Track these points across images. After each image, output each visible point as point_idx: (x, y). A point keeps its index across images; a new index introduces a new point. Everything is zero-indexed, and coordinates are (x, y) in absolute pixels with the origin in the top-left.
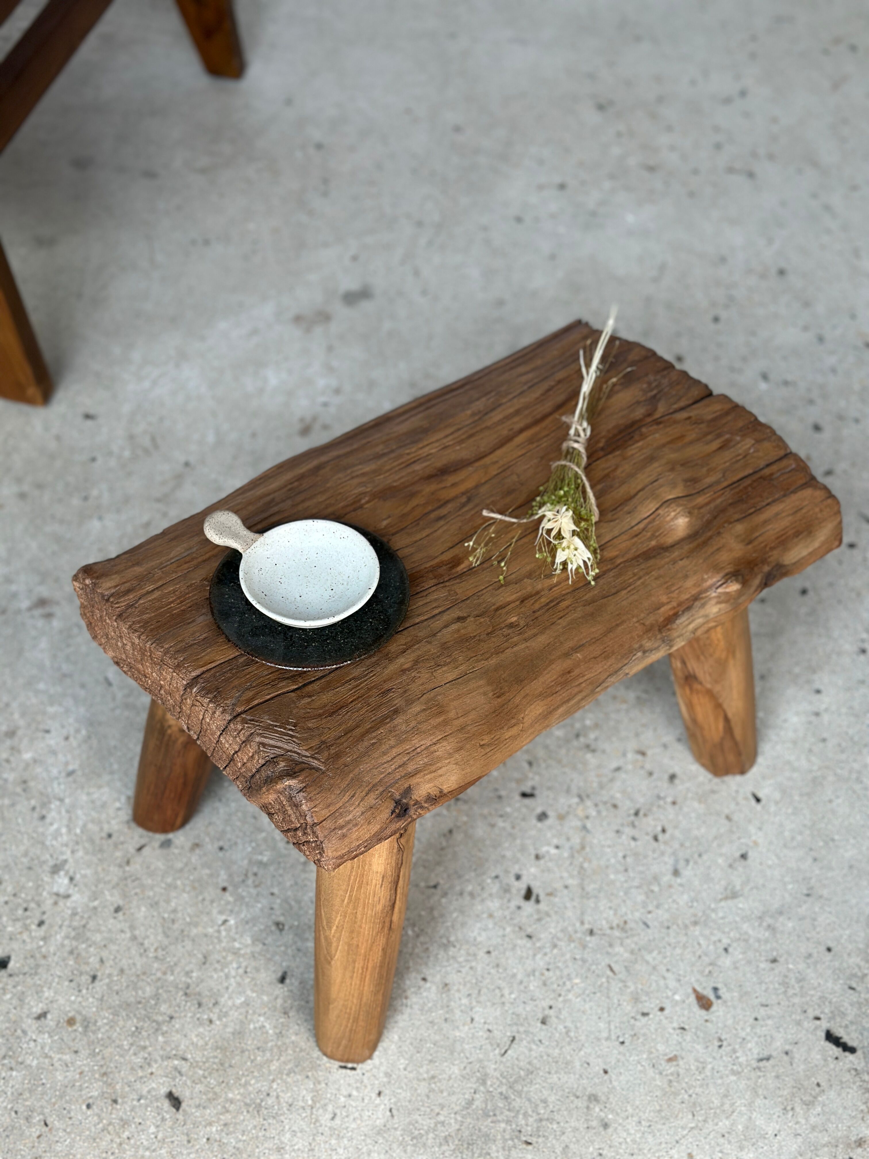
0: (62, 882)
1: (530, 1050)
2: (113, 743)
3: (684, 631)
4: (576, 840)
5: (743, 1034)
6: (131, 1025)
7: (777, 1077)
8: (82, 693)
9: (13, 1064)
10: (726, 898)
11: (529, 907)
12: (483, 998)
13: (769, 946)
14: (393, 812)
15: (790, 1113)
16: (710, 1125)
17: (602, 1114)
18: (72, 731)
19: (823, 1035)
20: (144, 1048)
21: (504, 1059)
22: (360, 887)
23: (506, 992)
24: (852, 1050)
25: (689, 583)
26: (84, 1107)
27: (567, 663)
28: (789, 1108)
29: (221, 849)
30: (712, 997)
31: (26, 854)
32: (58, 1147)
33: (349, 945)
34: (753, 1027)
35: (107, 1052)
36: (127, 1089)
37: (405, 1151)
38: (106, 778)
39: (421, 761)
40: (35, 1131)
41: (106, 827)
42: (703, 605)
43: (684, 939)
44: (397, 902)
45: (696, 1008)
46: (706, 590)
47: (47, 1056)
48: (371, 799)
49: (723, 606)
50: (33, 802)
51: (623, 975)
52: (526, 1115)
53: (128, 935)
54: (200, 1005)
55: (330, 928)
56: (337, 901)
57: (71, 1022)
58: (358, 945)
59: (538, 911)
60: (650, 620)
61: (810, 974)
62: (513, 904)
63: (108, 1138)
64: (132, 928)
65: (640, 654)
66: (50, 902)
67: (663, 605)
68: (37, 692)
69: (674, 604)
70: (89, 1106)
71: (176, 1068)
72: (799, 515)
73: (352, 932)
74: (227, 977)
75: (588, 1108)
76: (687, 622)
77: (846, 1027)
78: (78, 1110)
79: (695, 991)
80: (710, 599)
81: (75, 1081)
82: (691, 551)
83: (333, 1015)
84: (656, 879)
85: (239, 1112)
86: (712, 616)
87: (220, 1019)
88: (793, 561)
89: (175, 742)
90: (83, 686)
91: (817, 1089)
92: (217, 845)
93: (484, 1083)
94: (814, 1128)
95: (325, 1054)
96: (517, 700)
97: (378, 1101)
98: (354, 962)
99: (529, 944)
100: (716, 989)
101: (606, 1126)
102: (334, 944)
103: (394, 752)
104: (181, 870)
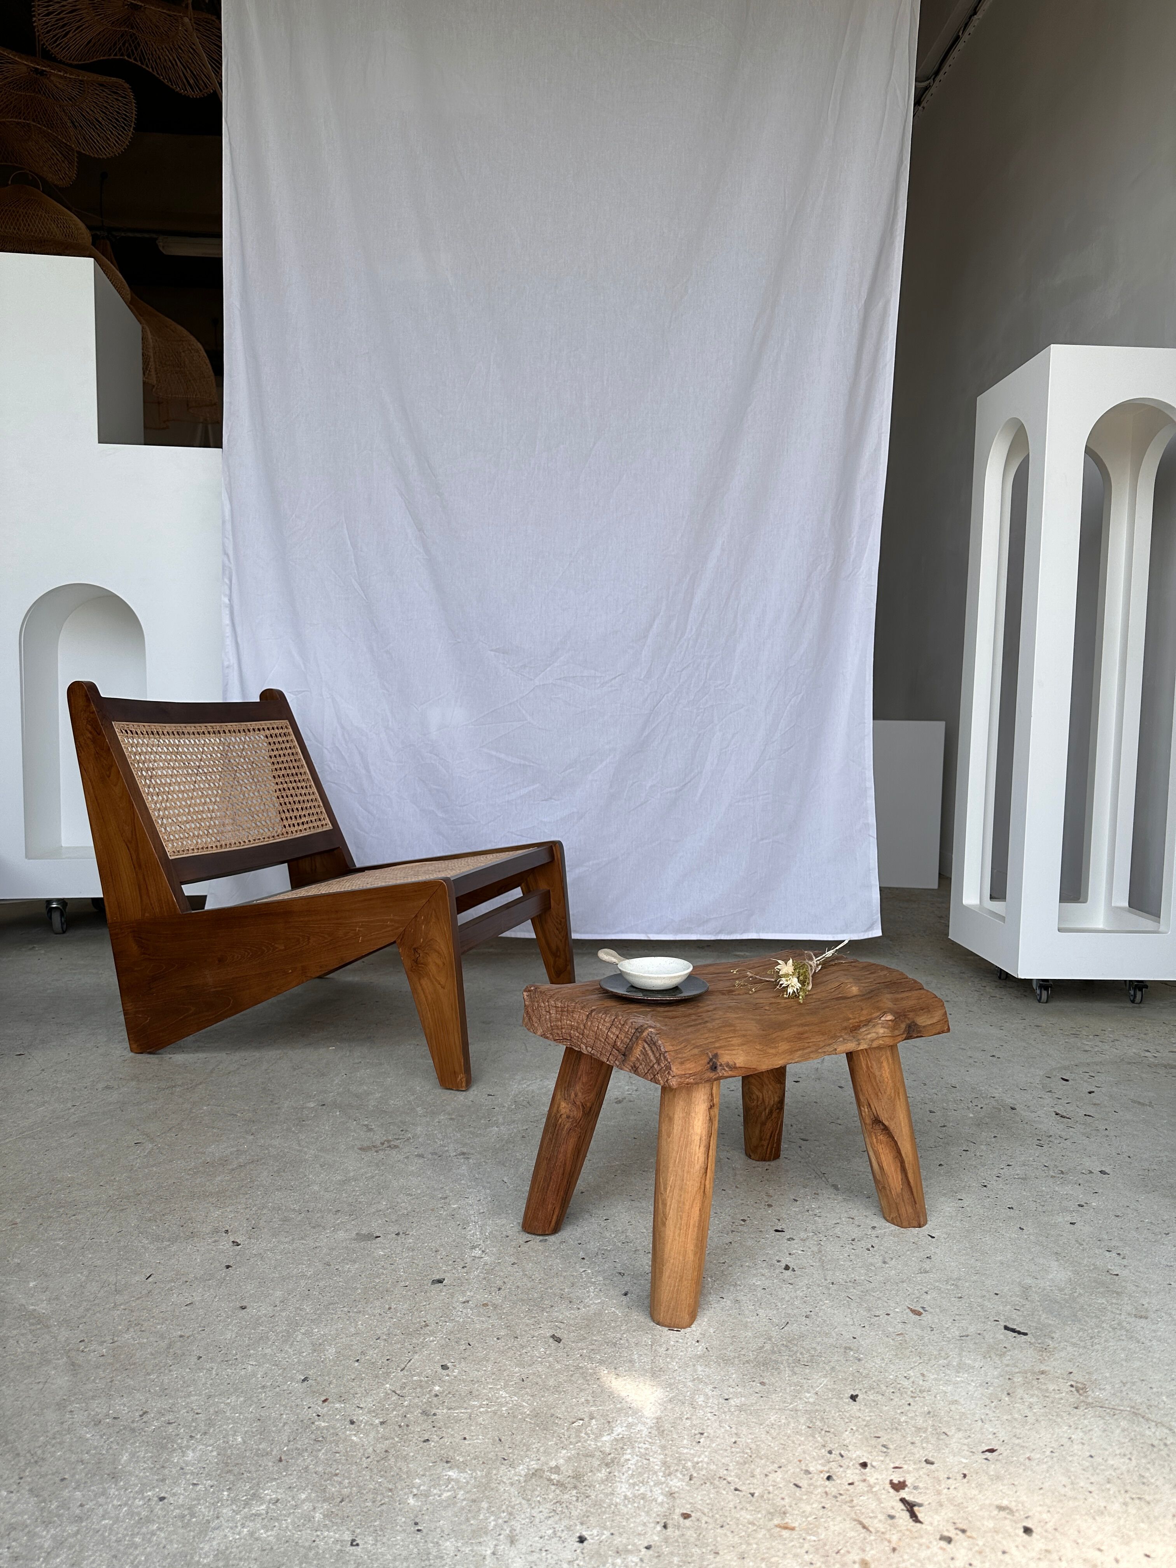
0: (477, 1252)
1: (800, 1328)
2: (508, 1203)
3: (865, 1037)
4: (815, 1249)
5: (947, 1326)
6: (525, 1308)
7: (975, 1343)
8: (489, 1185)
9: (447, 1320)
10: (921, 1273)
11: (789, 1273)
12: (763, 1306)
13: (955, 1292)
14: (708, 1063)
15: (989, 1359)
16: (933, 1362)
17: (856, 1355)
18: (482, 1198)
19: (1003, 1327)
20: (535, 1317)
21: (783, 1331)
22: (686, 1147)
23: (779, 1304)
24: (1025, 1334)
25: (864, 1012)
26: (495, 1339)
27: (801, 1029)
28: (987, 1356)
29: (580, 1244)
30: (922, 1311)
31: (454, 1241)
32: (479, 1354)
33: (679, 1202)
34: (952, 1323)
35: (510, 1318)
36: (524, 1333)
37: (720, 1366)
38: (504, 1215)
39: (722, 1043)
40: (462, 1347)
41: (505, 1233)
42: (874, 1026)
43: (897, 1288)
44: (708, 1169)
45: (911, 1314)
46: (875, 1018)
47: (469, 1318)
48: (696, 1051)
49: (886, 1030)
50: (458, 1223)
51: (858, 1300)
52: (801, 1353)
53: (521, 1273)
54: (570, 1302)
55: (665, 1189)
56: (671, 1165)
57: (485, 1305)
58: (684, 1202)
59: (795, 1275)
60: (845, 1024)
61: (986, 1303)
62: (777, 1271)
63: (513, 1352)
64: (523, 1271)
65: (841, 1039)
66: (469, 1260)
67: (851, 1019)
68: (459, 1184)
69: (857, 1020)
70: (498, 1339)
71: (557, 1326)
72: (920, 1001)
73: (681, 1189)
74: (588, 1292)
75: (845, 1352)
76: (866, 1032)
77: (1017, 1325)
78: (492, 1341)
79: (909, 1308)
80: (878, 1024)
81: (489, 1328)
82: (863, 1000)
83: (666, 1274)
84: (872, 1264)
85: (602, 1345)
86: (880, 1035)
87: (584, 1307)
88: (923, 1024)
89: (563, 1128)
90: (488, 1183)
91: (1005, 1350)
92: (576, 1242)
93: (770, 1339)
94: (1007, 1365)
95: (658, 1324)
96: (774, 1036)
97: (697, 1344)
98: (681, 1218)
99: (791, 1287)
100: (923, 1308)
101: (859, 1360)
102: (668, 1204)
103: (707, 1035)
104: (554, 1251)
